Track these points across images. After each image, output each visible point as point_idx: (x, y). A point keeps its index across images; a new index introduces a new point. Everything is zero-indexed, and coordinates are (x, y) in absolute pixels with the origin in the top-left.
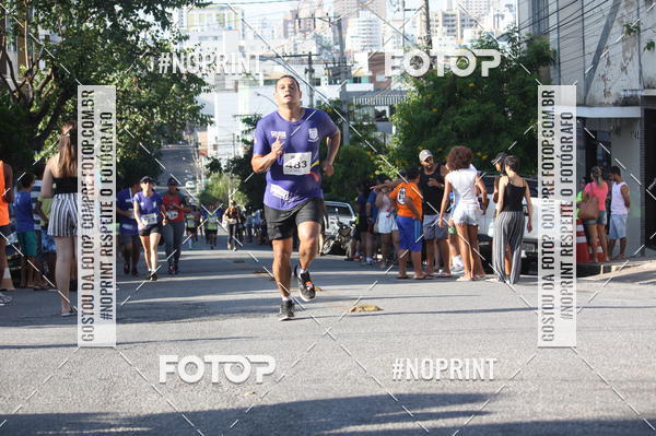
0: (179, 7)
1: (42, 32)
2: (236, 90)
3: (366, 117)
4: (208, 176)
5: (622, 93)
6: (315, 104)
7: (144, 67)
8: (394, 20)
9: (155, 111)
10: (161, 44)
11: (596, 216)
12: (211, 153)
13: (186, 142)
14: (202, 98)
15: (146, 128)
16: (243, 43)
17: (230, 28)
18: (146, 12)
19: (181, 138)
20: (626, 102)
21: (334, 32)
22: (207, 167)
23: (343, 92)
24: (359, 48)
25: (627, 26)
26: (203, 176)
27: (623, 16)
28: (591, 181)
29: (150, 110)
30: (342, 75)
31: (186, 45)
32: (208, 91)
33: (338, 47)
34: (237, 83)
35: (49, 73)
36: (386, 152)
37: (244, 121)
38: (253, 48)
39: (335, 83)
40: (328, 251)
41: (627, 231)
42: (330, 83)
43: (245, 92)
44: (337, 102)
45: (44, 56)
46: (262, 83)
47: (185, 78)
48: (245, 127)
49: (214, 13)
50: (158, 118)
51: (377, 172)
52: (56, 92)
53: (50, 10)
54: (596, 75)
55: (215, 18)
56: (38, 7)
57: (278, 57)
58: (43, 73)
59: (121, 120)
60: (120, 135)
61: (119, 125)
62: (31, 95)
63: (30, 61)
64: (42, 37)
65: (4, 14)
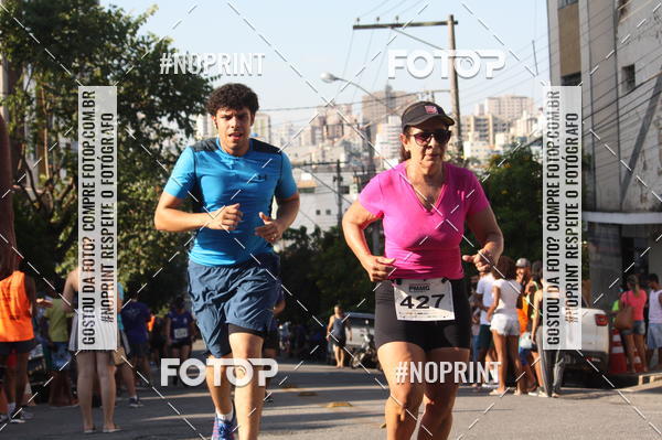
1: (63, 141)
11: (630, 326)
15: (171, 238)
21: (363, 139)
24: (389, 154)
27: (659, 118)
28: (628, 290)
35: (70, 183)
40: (358, 364)
45: (64, 166)
53: (71, 117)
54: (632, 180)
56: (58, 115)
57: (305, 164)
58: (64, 182)
59: (144, 230)
60: (144, 246)
61: (142, 236)
62: (52, 206)
63: (51, 170)
64: (62, 145)
65: (23, 121)
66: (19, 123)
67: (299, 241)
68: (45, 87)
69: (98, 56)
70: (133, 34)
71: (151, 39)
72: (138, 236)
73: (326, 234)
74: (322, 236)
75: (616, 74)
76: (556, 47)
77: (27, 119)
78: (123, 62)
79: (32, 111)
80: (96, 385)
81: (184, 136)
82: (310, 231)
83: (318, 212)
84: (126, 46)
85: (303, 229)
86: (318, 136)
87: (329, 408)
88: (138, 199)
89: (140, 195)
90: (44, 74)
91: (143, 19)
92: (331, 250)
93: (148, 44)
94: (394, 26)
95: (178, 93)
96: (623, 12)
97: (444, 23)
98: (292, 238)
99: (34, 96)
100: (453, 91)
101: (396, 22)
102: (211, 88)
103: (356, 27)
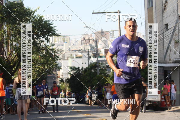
0: (52, 36)
1: (14, 43)
2: (68, 59)
3: (104, 67)
4: (60, 83)
5: (174, 60)
6: (90, 63)
7: (42, 53)
8: (111, 40)
9: (45, 65)
10: (47, 47)
11: (167, 94)
12: (61, 77)
13: (54, 74)
14: (58, 61)
15: (43, 70)
16: (70, 47)
17: (66, 42)
18: (43, 38)
19: (52, 73)
20: (176, 62)
21: (95, 43)
22: (60, 81)
23: (97, 60)
24: (102, 48)
25: (176, 41)
26: (59, 84)
27: (174, 38)
28: (166, 84)
29: (44, 65)
30: (97, 55)
31: (54, 47)
32: (60, 60)
33: (96, 48)
34: (68, 58)
35: (16, 55)
36: (109, 77)
37: (70, 68)
38: (73, 48)
39: (95, 58)
40: (93, 104)
41: (176, 98)
42: (94, 58)
43: (70, 60)
44: (96, 63)
45: (14, 50)
46: (75, 58)
47: (53, 56)
48: (70, 70)
49: (62, 38)
50: (46, 67)
51: (107, 82)
52: (18, 60)
53: (16, 37)
54: (167, 55)
55: (62, 39)
56: (13, 36)
57: (79, 50)
58: (15, 54)
59: (36, 67)
60: (36, 72)
61: (35, 69)
62: (11, 61)
63: (11, 51)
64: (14, 44)
65: (3, 38)
66: (2, 38)
67: (77, 71)
68: (9, 29)
69: (23, 20)
70: (33, 15)
71: (38, 16)
72: (34, 69)
73: (85, 69)
74: (84, 70)
75: (163, 26)
76: (147, 18)
77: (4, 37)
78: (30, 22)
79: (6, 35)
80: (22, 109)
81: (46, 42)
82: (80, 68)
83: (83, 63)
84: (31, 18)
85: (79, 68)
86: (83, 43)
87: (85, 115)
88: (34, 59)
89: (35, 58)
90: (9, 25)
91: (36, 10)
92: (86, 73)
93: (37, 17)
94: (103, 13)
95: (45, 31)
96: (165, 9)
97: (117, 12)
98: (75, 70)
99: (6, 31)
100: (119, 31)
101: (104, 12)
102: (54, 29)
103: (93, 13)
